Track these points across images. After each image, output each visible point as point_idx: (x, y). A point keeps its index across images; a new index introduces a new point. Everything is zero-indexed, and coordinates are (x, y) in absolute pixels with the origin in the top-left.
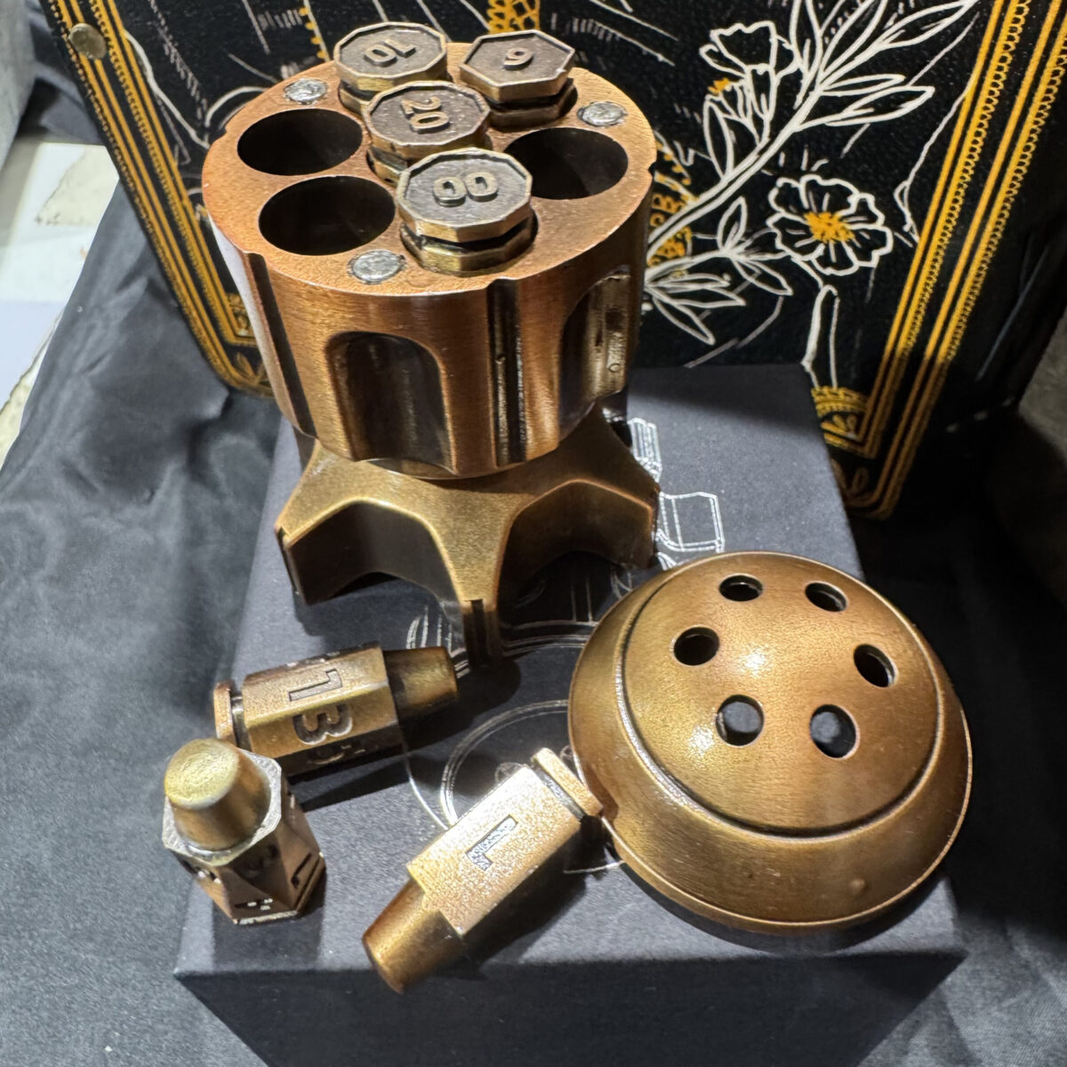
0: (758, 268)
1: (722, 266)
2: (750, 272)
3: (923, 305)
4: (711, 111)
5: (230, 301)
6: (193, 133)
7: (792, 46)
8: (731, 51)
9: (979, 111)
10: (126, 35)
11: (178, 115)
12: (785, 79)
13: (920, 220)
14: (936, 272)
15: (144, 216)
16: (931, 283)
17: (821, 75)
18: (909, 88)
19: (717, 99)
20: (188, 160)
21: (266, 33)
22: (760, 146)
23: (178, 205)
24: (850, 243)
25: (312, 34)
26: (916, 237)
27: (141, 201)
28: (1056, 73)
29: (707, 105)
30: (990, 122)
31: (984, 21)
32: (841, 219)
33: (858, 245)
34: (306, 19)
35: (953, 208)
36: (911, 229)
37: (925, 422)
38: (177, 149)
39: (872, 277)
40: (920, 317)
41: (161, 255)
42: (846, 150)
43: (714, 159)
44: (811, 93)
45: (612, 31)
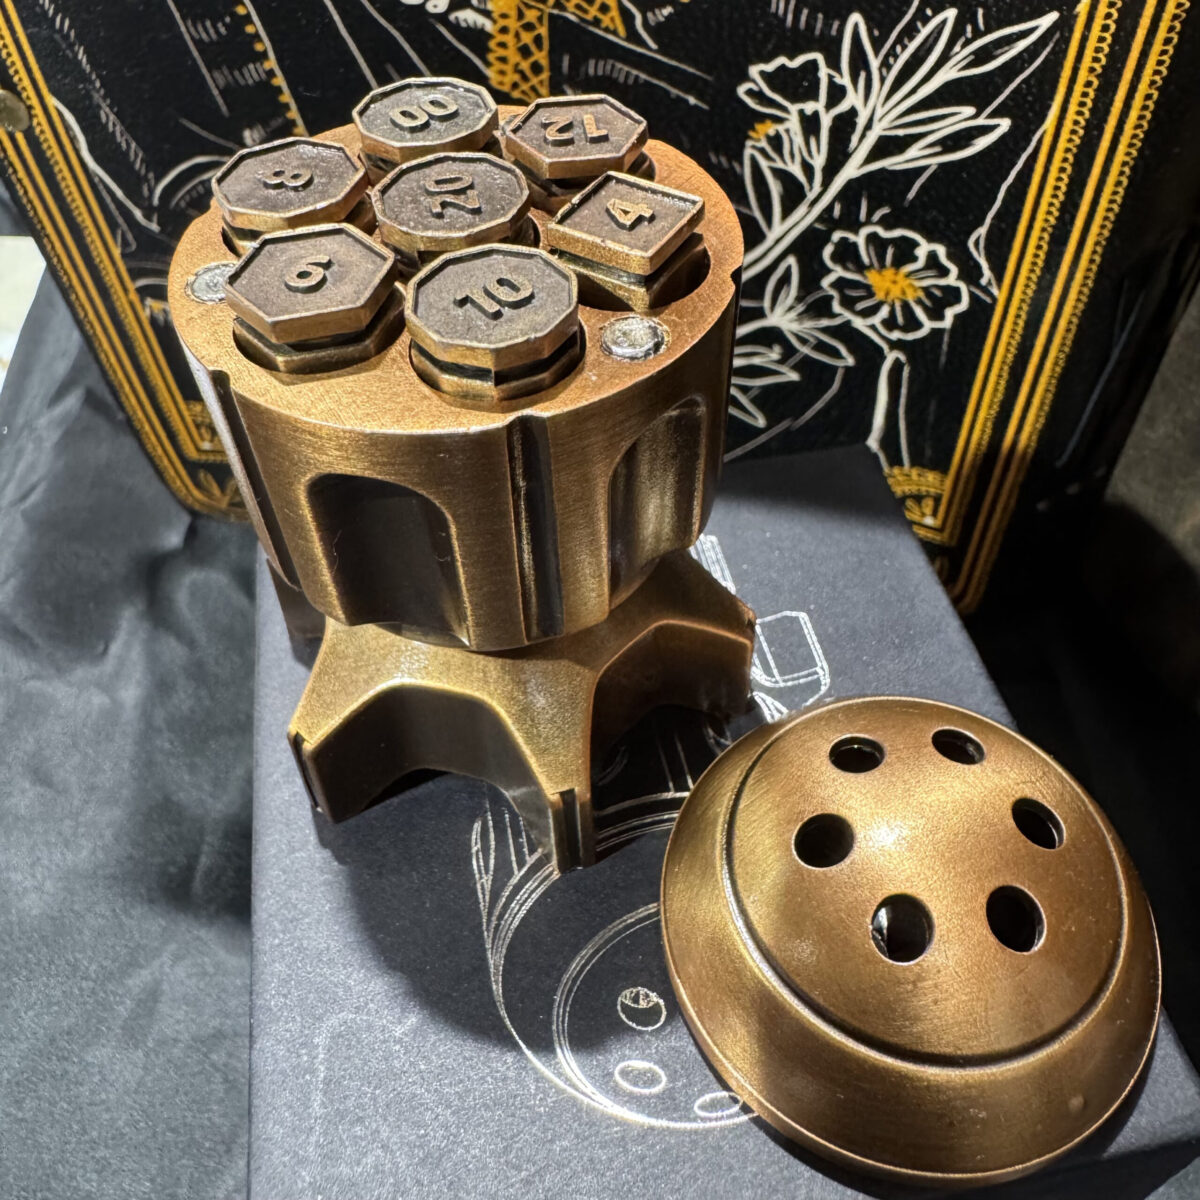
0: (813, 336)
1: (771, 336)
2: (804, 341)
3: (1006, 368)
4: (753, 159)
5: (189, 409)
6: (138, 214)
7: (845, 80)
8: (773, 88)
9: (1062, 144)
10: (52, 102)
11: (119, 193)
12: (838, 119)
13: (999, 271)
14: (1020, 330)
15: (82, 315)
16: (1014, 343)
17: (879, 113)
18: (981, 121)
19: (759, 145)
20: (134, 246)
21: (222, 92)
22: (811, 196)
23: (124, 300)
24: (919, 302)
25: (279, 90)
26: (995, 291)
27: (77, 298)
28: (1148, 97)
29: (748, 152)
30: (1076, 156)
31: (1067, 41)
32: (909, 275)
33: (928, 303)
34: (271, 74)
35: (1036, 256)
36: (989, 283)
37: (1013, 502)
38: (119, 232)
39: (946, 338)
40: (1003, 383)
41: (104, 361)
42: (911, 195)
43: (757, 214)
44: (869, 133)
45: (635, 72)
